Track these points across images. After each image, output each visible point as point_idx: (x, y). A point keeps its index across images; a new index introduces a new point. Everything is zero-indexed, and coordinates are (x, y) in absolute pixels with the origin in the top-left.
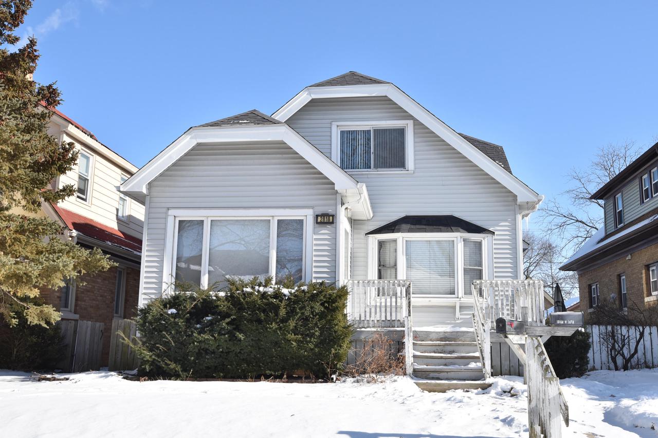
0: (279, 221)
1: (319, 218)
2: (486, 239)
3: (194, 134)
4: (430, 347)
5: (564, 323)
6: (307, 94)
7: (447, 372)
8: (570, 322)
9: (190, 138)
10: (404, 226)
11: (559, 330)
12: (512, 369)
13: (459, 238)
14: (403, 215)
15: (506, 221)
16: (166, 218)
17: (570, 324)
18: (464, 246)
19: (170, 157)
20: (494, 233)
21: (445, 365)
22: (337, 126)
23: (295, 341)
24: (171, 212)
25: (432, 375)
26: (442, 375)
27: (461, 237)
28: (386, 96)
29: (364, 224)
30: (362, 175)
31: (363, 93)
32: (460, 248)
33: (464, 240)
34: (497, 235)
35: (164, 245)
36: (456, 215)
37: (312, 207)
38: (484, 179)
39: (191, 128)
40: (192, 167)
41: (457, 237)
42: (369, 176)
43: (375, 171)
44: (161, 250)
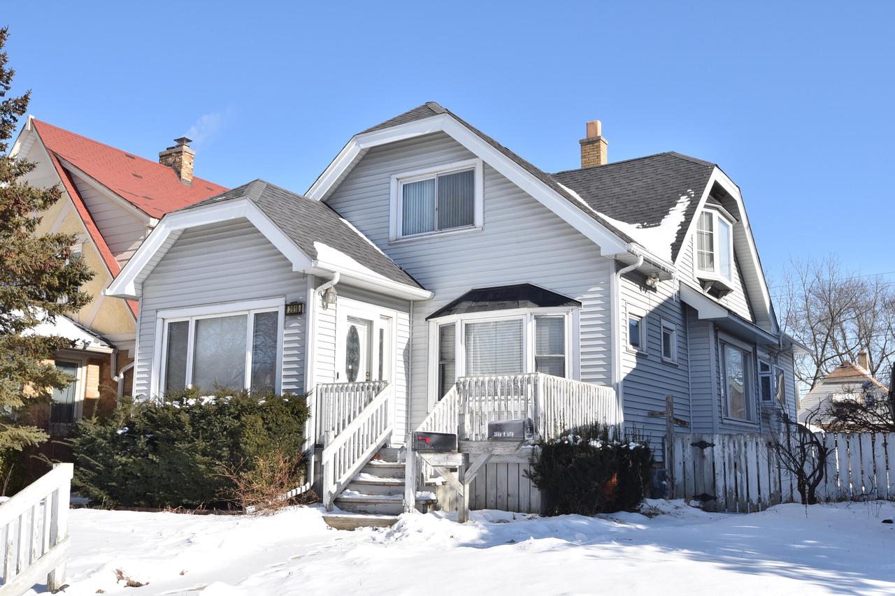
0: (256, 315)
1: (288, 307)
2: (570, 314)
3: (168, 221)
4: (389, 470)
5: (502, 435)
6: (356, 145)
7: (375, 503)
8: (508, 435)
9: (166, 227)
10: (465, 305)
11: (497, 446)
12: (499, 500)
13: (529, 315)
14: (468, 289)
15: (597, 284)
16: (155, 322)
17: (508, 437)
18: (537, 326)
19: (148, 252)
20: (581, 303)
21: (390, 494)
22: (398, 179)
23: (205, 463)
24: (161, 314)
25: (359, 507)
26: (370, 507)
27: (531, 314)
28: (442, 132)
29: (424, 306)
30: (422, 240)
31: (415, 132)
32: (530, 329)
33: (536, 318)
34: (585, 306)
35: (153, 353)
36: (534, 282)
37: (284, 295)
38: (560, 229)
39: (165, 215)
40: (181, 260)
41: (525, 314)
42: (432, 241)
43: (439, 233)
44: (150, 359)
